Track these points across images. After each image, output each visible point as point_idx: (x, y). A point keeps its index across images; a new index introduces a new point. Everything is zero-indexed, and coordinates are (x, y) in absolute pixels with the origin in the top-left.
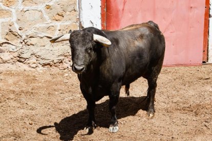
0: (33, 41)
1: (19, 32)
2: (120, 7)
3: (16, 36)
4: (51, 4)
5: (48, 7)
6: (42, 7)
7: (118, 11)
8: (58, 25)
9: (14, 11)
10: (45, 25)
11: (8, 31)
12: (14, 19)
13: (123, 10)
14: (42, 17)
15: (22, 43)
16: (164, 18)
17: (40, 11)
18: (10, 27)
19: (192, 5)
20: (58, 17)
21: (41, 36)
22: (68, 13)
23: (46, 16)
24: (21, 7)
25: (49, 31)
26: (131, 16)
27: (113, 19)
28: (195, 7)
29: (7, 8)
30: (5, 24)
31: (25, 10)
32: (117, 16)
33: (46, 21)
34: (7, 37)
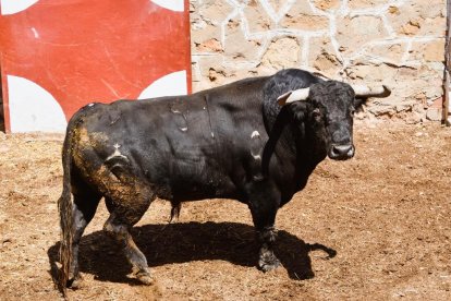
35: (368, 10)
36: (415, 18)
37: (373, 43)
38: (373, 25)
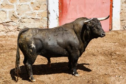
0: (25, 20)
1: (18, 16)
2: (68, 3)
3: (16, 18)
4: (33, 1)
5: (32, 3)
6: (29, 3)
7: (67, 5)
8: (37, 12)
9: (15, 5)
10: (30, 12)
11: (12, 15)
12: (15, 9)
13: (69, 4)
14: (29, 8)
15: (19, 21)
16: (90, 8)
17: (28, 5)
18: (13, 13)
19: (104, 2)
20: (37, 8)
21: (29, 17)
22: (42, 6)
23: (31, 8)
24: (18, 3)
25: (32, 15)
26: (73, 7)
27: (64, 9)
28: (105, 3)
29: (12, 4)
30: (11, 12)
31: (21, 4)
32: (66, 7)
33: (31, 10)
34: (12, 18)
35: (25, 3)
36: (38, 5)
37: (27, 12)
38: (27, 7)
